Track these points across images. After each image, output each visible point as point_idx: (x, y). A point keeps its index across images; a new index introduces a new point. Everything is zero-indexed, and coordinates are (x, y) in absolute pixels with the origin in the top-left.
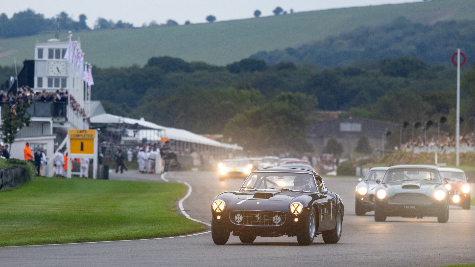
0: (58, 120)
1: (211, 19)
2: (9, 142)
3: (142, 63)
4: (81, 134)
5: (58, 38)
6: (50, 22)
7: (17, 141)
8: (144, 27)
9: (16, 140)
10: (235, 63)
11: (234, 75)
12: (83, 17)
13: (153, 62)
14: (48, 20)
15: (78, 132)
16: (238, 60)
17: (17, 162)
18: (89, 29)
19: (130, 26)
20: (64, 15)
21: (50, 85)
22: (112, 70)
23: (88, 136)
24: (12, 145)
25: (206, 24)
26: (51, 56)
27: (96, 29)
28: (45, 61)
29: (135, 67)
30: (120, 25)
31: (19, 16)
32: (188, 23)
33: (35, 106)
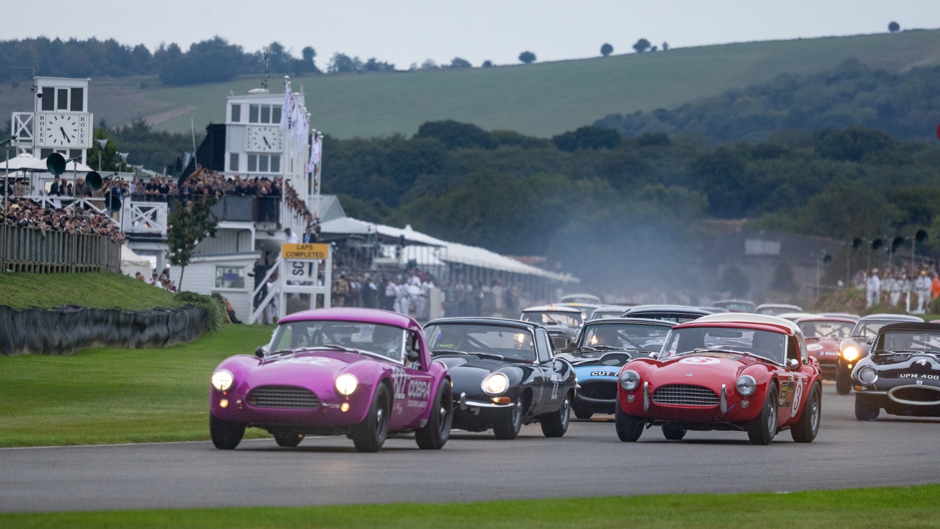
0: (265, 226)
1: (527, 57)
2: (180, 264)
3: (409, 131)
4: (303, 251)
5: (265, 87)
6: (253, 60)
7: (195, 263)
8: (412, 71)
9: (192, 260)
10: (568, 133)
11: (565, 154)
12: (309, 53)
13: (427, 129)
14: (249, 55)
15: (298, 249)
16: (573, 128)
17: (194, 297)
18: (319, 73)
19: (389, 68)
20: (276, 47)
21: (251, 166)
22: (357, 143)
23: (315, 254)
24: (186, 268)
25: (518, 65)
26: (253, 118)
27: (331, 74)
28: (244, 126)
29: (396, 139)
30: (372, 66)
31: (200, 49)
32: (487, 64)
33: (225, 202)
